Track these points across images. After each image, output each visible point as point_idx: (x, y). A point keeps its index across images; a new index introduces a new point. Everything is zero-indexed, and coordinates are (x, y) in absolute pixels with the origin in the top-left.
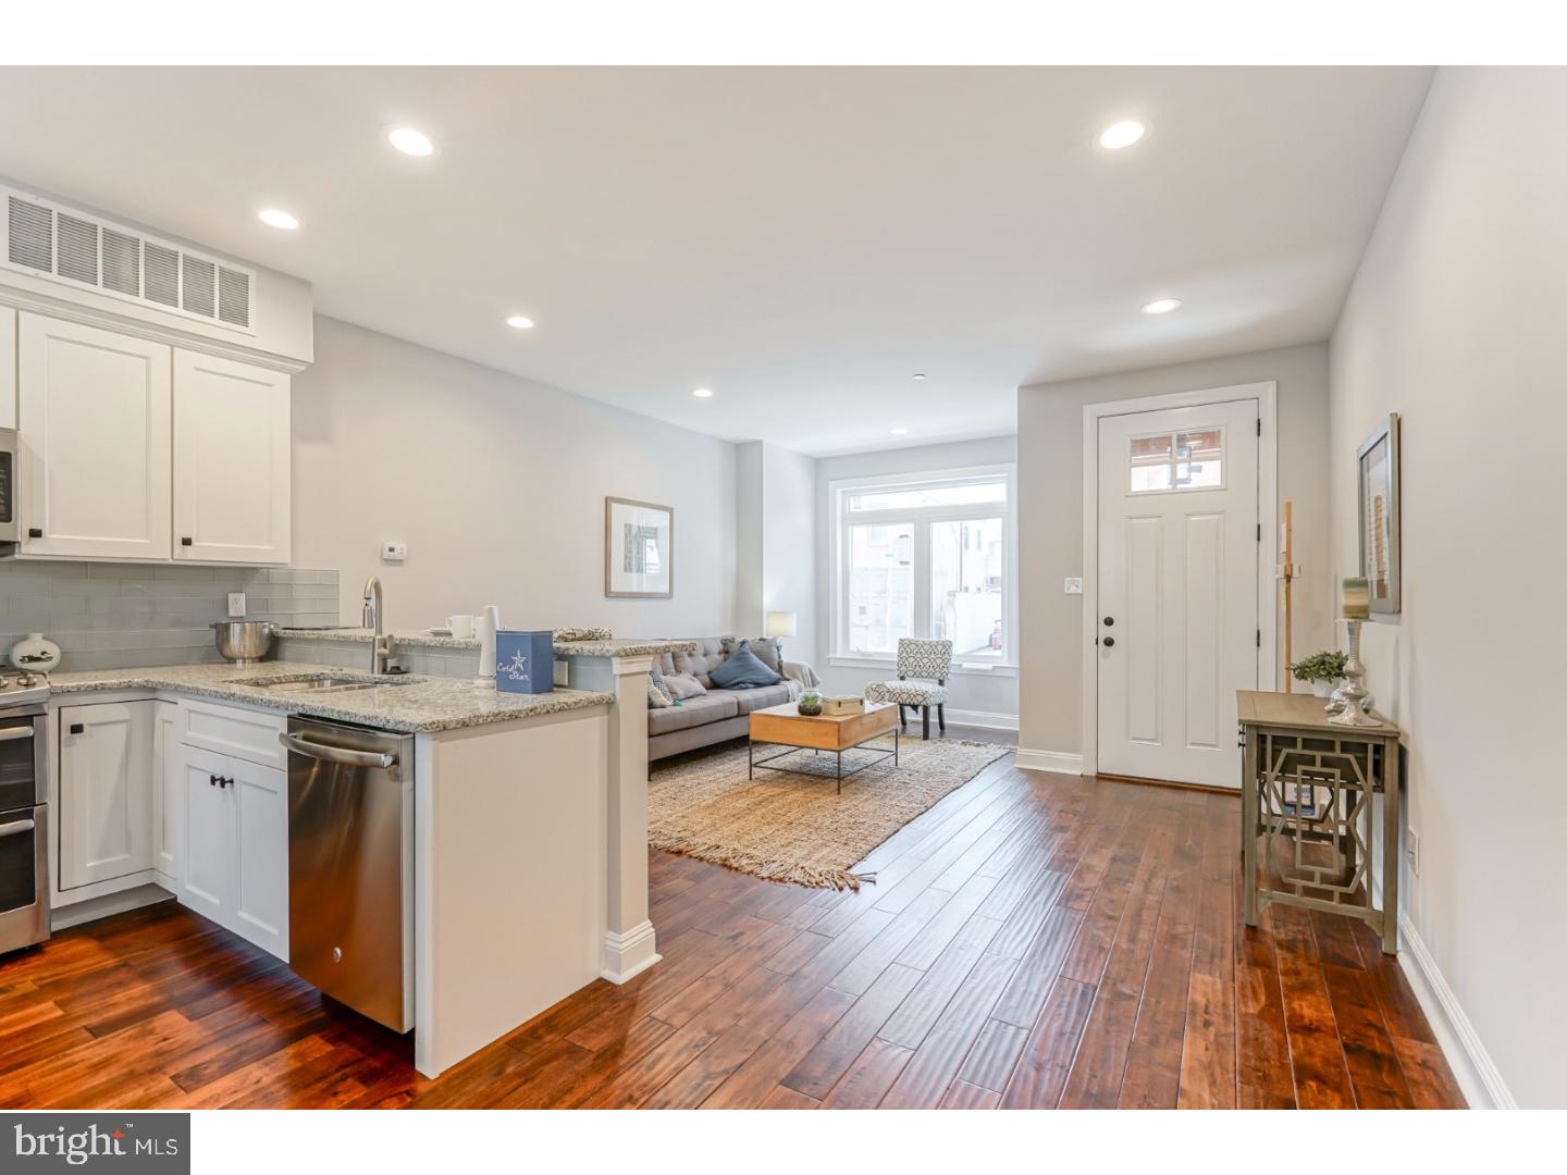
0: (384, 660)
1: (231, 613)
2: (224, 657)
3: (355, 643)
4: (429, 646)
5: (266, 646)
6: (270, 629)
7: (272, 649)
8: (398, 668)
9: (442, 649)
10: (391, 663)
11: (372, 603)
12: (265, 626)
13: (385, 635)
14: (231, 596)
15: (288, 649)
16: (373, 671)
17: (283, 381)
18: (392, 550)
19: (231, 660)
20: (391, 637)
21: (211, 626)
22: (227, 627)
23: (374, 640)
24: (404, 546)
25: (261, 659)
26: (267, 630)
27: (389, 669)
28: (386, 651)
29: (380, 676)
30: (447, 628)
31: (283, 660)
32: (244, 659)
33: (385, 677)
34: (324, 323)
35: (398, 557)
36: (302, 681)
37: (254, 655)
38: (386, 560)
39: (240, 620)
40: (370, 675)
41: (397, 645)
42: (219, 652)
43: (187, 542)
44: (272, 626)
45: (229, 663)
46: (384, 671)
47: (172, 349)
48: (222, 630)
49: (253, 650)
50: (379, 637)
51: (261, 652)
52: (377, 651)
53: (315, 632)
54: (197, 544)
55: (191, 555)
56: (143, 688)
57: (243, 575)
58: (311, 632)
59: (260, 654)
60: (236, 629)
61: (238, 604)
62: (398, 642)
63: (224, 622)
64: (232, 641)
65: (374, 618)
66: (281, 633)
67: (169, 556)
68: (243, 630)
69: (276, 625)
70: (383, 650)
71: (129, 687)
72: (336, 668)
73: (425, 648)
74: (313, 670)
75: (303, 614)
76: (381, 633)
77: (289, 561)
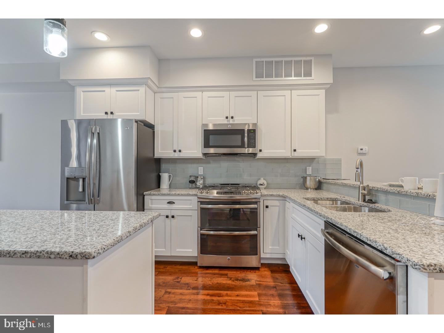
0: (364, 196)
1: (308, 173)
2: (306, 188)
3: (350, 186)
4: (389, 192)
5: (318, 185)
6: (319, 179)
7: (319, 186)
8: (371, 200)
9: (399, 194)
10: (367, 198)
11: (359, 170)
12: (317, 178)
13: (365, 184)
14: (307, 168)
15: (325, 186)
16: (359, 200)
17: (322, 92)
18: (362, 149)
19: (307, 189)
20: (368, 186)
21: (302, 177)
22: (306, 178)
23: (359, 186)
24: (367, 148)
25: (316, 189)
26: (318, 179)
27: (367, 200)
28: (366, 192)
29: (363, 203)
30: (401, 183)
31: (323, 190)
32: (311, 188)
33: (366, 204)
34: (336, 70)
35: (364, 152)
36: (330, 200)
37: (314, 188)
38: (359, 153)
39: (310, 175)
40: (358, 202)
41: (370, 189)
42: (304, 186)
43: (295, 150)
44: (319, 178)
45: (306, 189)
46: (364, 201)
47: (291, 91)
48: (305, 179)
49: (313, 186)
50: (361, 185)
51: (316, 187)
52: (361, 192)
53: (334, 181)
54: (298, 151)
55: (296, 155)
56: (282, 196)
57: (311, 160)
58: (332, 181)
59: (315, 187)
60: (308, 178)
61: (309, 171)
62: (371, 188)
63: (305, 176)
64: (307, 182)
65: (359, 176)
66: (322, 180)
67: (290, 155)
68: (311, 179)
69: (321, 178)
70: (363, 192)
71: (279, 196)
72: (342, 196)
73: (386, 192)
74: (333, 196)
75: (329, 174)
76: (363, 183)
77: (324, 155)
